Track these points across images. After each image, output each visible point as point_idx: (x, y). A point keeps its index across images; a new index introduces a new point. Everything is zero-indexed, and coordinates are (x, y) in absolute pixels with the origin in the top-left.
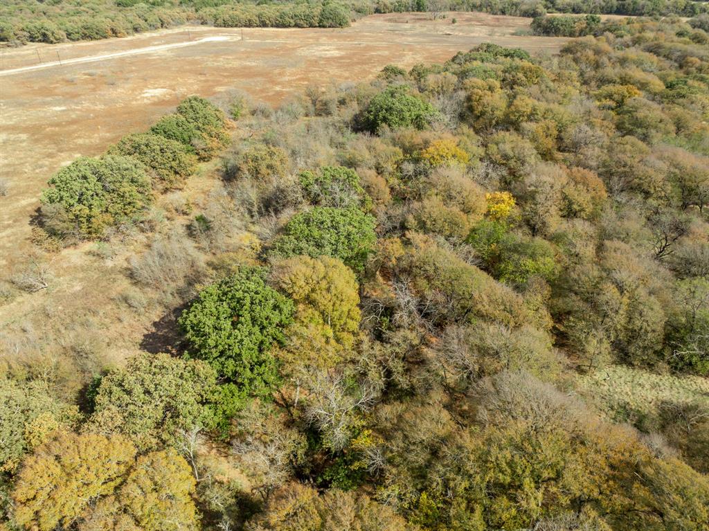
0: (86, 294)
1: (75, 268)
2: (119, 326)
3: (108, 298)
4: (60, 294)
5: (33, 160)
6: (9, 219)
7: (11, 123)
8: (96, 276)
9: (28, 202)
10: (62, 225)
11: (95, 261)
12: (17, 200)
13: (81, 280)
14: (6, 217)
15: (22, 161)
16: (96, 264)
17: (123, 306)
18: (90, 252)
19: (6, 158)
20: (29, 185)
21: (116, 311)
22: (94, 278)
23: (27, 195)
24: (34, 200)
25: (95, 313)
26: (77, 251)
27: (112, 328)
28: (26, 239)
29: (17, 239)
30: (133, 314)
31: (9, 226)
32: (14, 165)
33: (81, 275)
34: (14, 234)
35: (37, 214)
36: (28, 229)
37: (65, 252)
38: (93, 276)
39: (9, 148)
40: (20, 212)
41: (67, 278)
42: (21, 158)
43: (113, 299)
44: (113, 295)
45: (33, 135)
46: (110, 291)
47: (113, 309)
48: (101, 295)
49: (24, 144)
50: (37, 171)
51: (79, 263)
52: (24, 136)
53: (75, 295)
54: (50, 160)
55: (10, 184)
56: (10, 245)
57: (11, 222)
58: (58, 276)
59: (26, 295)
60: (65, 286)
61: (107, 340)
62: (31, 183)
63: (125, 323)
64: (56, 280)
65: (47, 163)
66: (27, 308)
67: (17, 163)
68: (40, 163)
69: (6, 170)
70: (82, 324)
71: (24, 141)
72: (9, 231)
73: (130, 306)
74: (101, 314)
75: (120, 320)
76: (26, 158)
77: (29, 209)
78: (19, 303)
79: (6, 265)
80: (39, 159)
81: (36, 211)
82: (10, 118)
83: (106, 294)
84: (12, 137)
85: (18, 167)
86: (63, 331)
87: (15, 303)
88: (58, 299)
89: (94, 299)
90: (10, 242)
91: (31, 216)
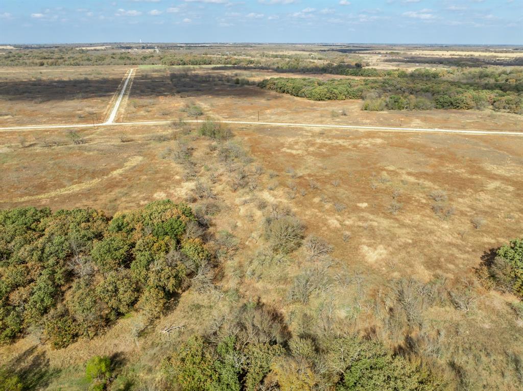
0: (490, 335)
1: (493, 309)
2: (500, 379)
3: (504, 350)
4: (473, 322)
5: (508, 210)
6: (471, 247)
7: (508, 175)
8: (504, 326)
9: (489, 241)
10: (502, 276)
11: (510, 314)
12: (483, 236)
13: (492, 321)
14: (470, 245)
15: (500, 208)
16: (510, 317)
17: (512, 366)
18: (511, 304)
19: (491, 201)
20: (496, 228)
21: (505, 365)
22: (503, 327)
23: (490, 235)
24: (493, 241)
25: (488, 355)
26: (502, 297)
27: (494, 376)
28: (473, 268)
29: (468, 264)
30: (516, 378)
31: (468, 252)
32: (494, 208)
33: (494, 318)
34: (468, 260)
35: (489, 253)
36: (479, 261)
37: (493, 293)
38: (502, 324)
39: (497, 194)
40: (480, 246)
41: (484, 314)
42: (501, 205)
43: (507, 355)
44: (510, 352)
45: (518, 189)
46: (508, 345)
47: (503, 362)
48: (500, 343)
49: (509, 195)
50: (507, 220)
51: (498, 308)
52: (511, 188)
53: (482, 330)
54: (520, 215)
55: (484, 222)
56: (461, 266)
57: (470, 250)
58: (479, 308)
59: (452, 309)
60: (480, 318)
61: (485, 383)
62: (498, 227)
63: (506, 381)
64: (476, 310)
65: (517, 216)
66: (448, 317)
67: (496, 207)
68: (512, 214)
69: (487, 209)
70: (475, 356)
71: (510, 192)
72: (466, 256)
73: (517, 369)
74: (492, 358)
75: (503, 375)
76: (504, 206)
77: (487, 246)
78: (446, 311)
79: (452, 279)
80: (512, 211)
81: (490, 250)
82: (509, 171)
83: (504, 345)
84: (503, 186)
85: (496, 211)
86: (460, 352)
87: (443, 309)
88: (470, 325)
89: (494, 343)
90: (463, 264)
91: (485, 252)
